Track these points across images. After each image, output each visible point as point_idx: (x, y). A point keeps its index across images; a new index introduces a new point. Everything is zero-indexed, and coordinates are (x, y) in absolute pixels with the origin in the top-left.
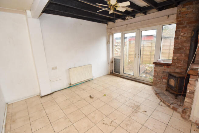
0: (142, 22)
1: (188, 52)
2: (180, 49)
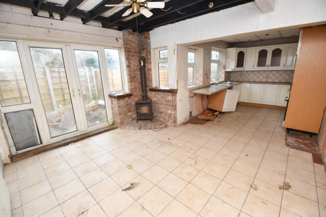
0: (82, 34)
1: (139, 80)
2: (134, 77)
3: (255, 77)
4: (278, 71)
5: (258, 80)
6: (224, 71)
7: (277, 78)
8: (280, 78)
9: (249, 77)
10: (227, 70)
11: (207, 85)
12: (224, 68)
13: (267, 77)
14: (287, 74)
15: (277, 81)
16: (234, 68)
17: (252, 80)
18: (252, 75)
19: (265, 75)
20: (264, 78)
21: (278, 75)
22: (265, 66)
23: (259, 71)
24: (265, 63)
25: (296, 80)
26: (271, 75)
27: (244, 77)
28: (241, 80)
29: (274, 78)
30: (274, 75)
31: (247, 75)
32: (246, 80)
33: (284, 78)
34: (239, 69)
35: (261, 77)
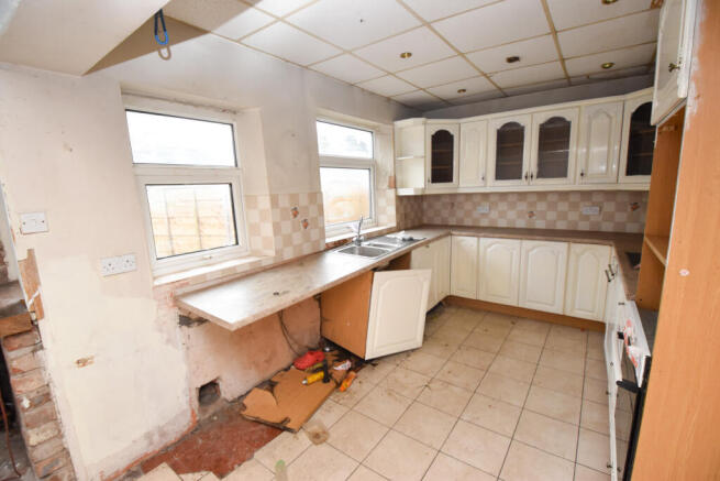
3: (494, 214)
4: (564, 195)
5: (502, 223)
6: (391, 194)
7: (563, 216)
8: (573, 216)
9: (476, 214)
10: (403, 192)
11: (307, 250)
12: (394, 184)
13: (531, 214)
14: (594, 204)
15: (561, 226)
16: (422, 185)
17: (484, 223)
18: (484, 208)
19: (523, 206)
20: (520, 214)
21: (563, 206)
22: (520, 178)
23: (503, 195)
24: (520, 166)
25: (684, 273)
26: (541, 206)
27: (460, 214)
28: (452, 222)
29: (551, 215)
30: (552, 206)
31: (468, 206)
32: (468, 222)
33: (586, 218)
34: (441, 188)
35: (512, 215)
